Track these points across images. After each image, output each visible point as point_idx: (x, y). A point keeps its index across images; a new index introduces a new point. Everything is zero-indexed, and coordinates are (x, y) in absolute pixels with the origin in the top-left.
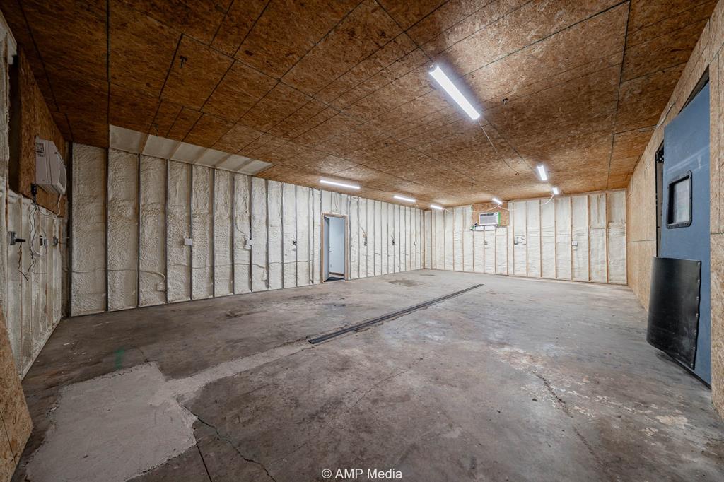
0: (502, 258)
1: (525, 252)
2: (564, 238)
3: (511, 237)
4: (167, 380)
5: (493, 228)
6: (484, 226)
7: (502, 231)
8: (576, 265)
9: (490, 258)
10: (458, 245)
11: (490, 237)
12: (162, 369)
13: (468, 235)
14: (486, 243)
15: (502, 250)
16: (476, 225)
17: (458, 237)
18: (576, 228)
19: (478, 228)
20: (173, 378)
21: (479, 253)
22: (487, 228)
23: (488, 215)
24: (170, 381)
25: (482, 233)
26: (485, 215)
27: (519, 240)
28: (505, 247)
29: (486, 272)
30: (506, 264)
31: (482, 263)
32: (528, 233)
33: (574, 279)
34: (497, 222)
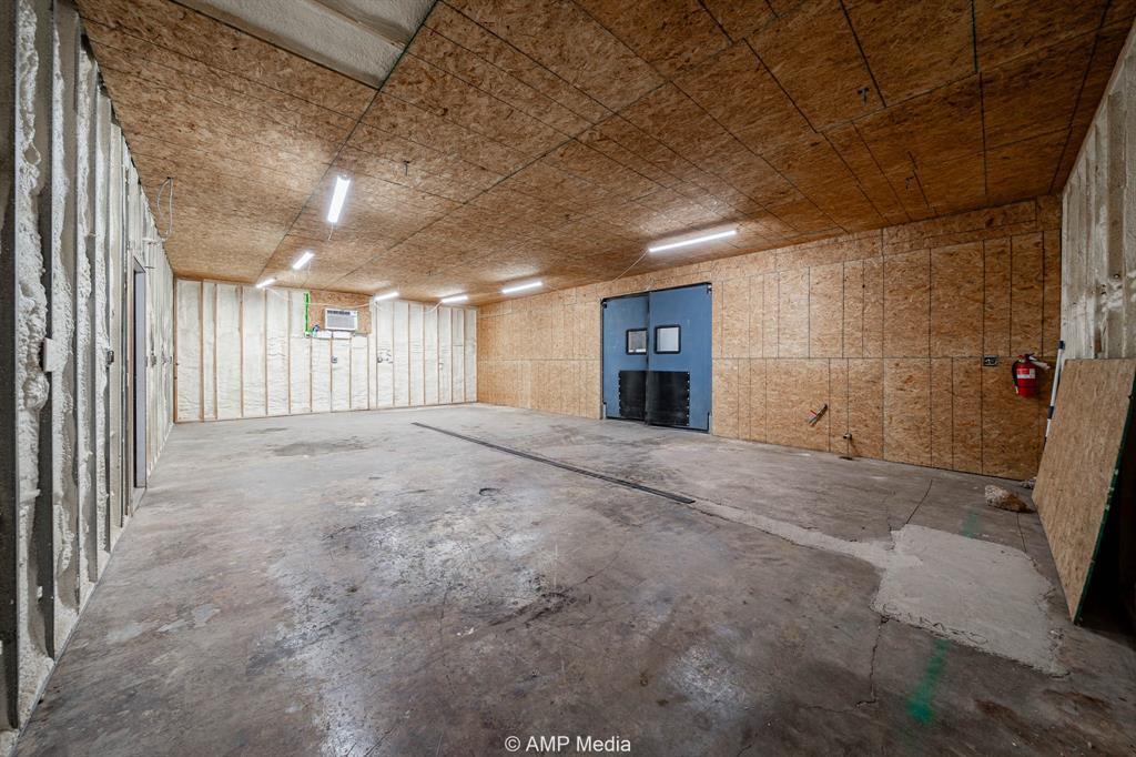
0: (360, 384)
1: (391, 374)
2: (431, 355)
3: (373, 351)
4: (884, 570)
5: (347, 335)
6: (332, 331)
7: (359, 341)
8: (441, 386)
9: (341, 385)
10: (276, 364)
11: (340, 351)
12: (876, 588)
13: (300, 347)
14: (334, 360)
15: (360, 371)
16: (320, 328)
17: (276, 348)
18: (442, 344)
19: (321, 334)
20: (873, 568)
21: (321, 378)
22: (336, 335)
23: (341, 313)
24: (881, 565)
25: (326, 343)
26: (335, 312)
27: (384, 356)
28: (365, 366)
29: (335, 408)
30: (366, 392)
31: (326, 395)
32: (396, 348)
33: (441, 402)
34: (356, 328)
